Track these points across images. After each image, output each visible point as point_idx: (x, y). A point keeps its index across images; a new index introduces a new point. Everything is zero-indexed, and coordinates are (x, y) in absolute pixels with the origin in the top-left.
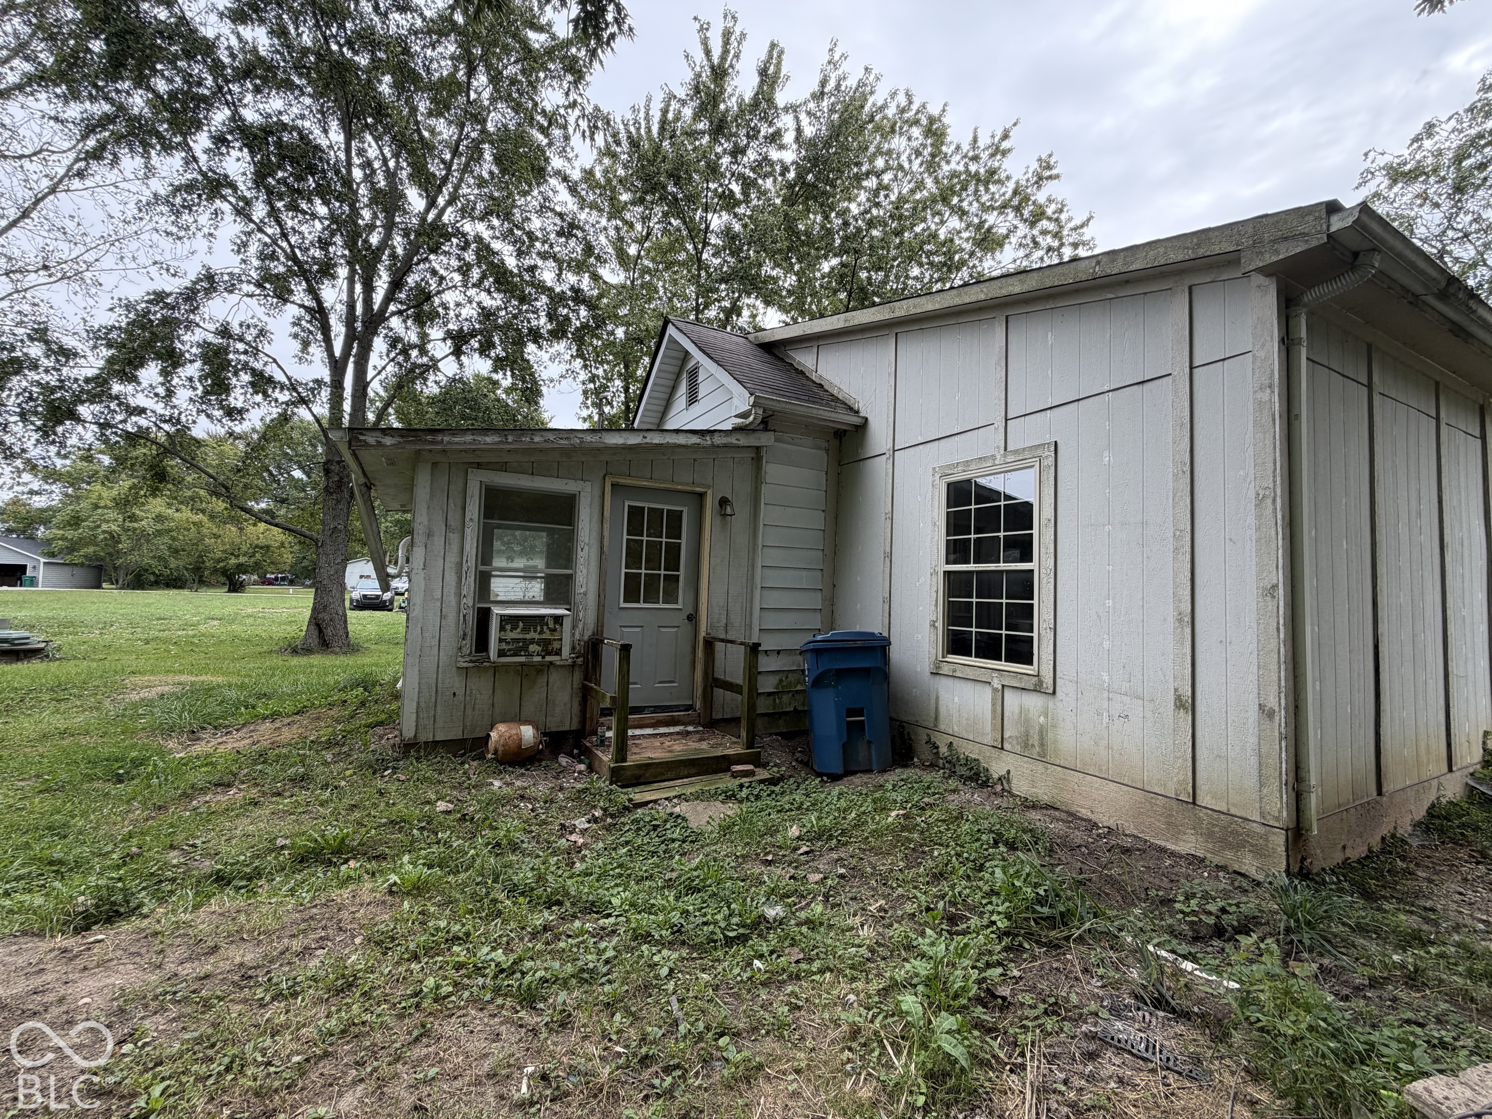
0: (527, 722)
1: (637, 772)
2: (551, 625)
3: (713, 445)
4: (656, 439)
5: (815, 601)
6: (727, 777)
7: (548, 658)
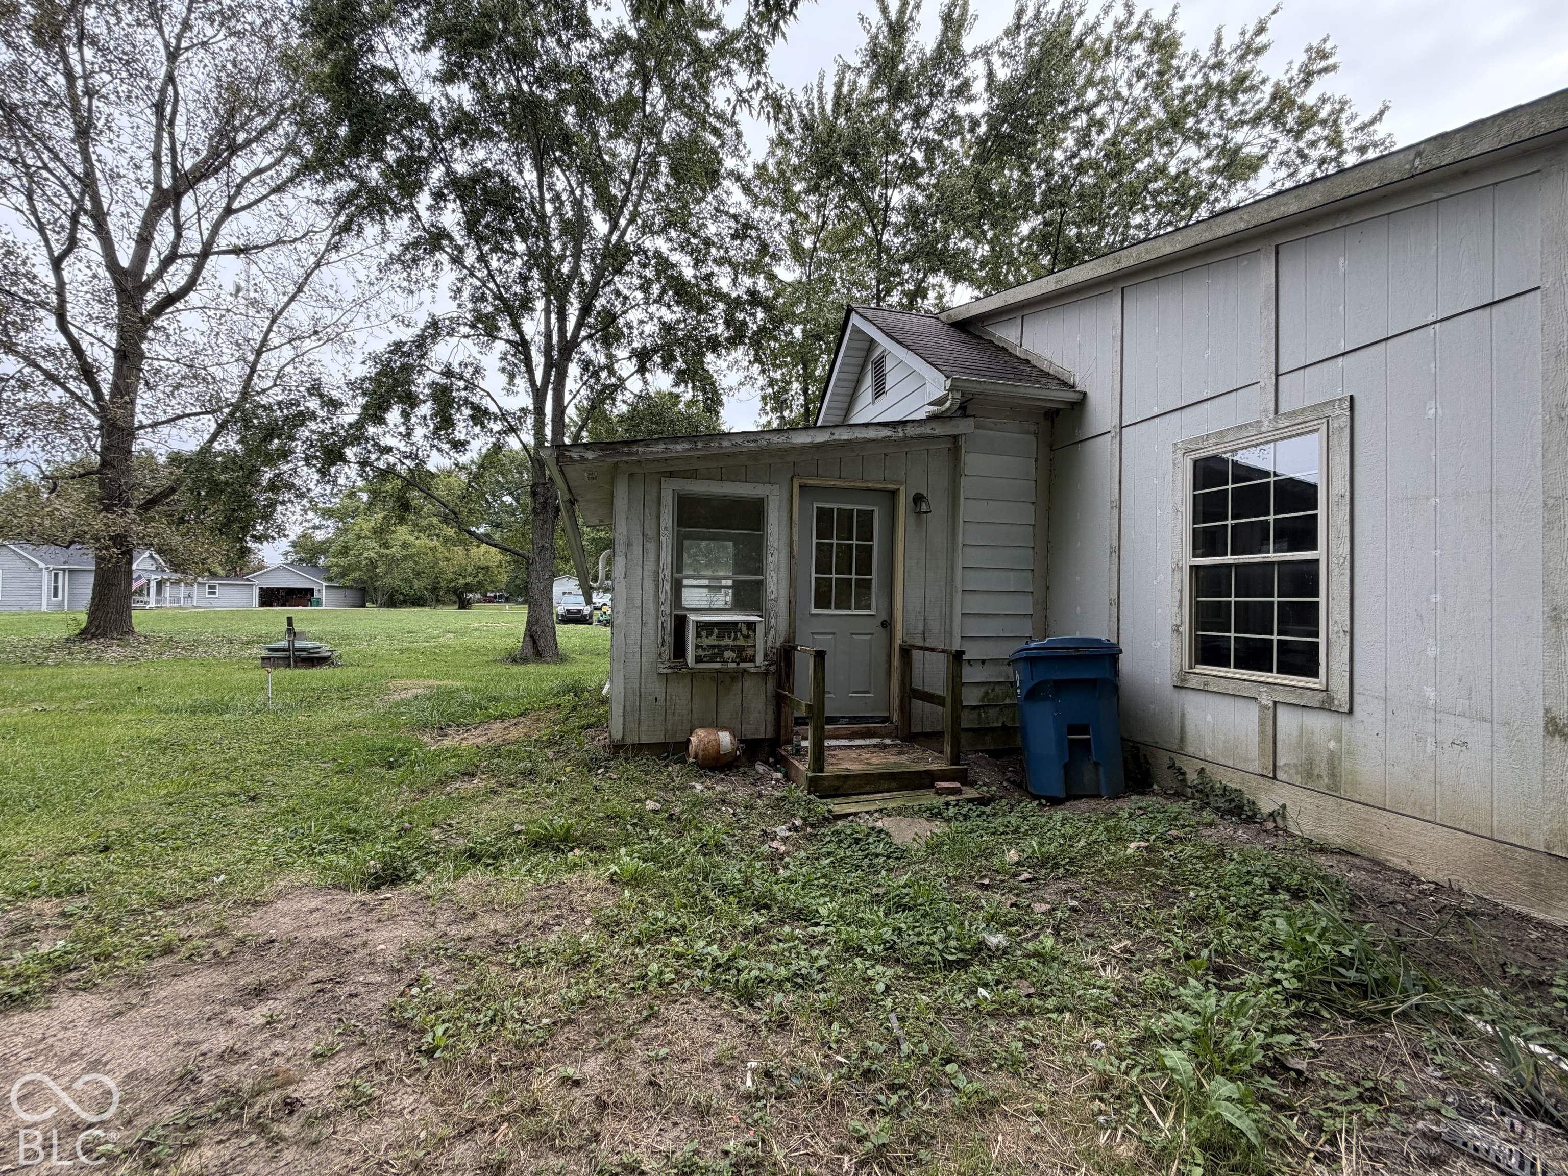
0: (724, 728)
1: (836, 783)
2: (745, 632)
3: (906, 438)
4: (844, 435)
5: (1026, 605)
6: (931, 793)
7: (743, 665)
